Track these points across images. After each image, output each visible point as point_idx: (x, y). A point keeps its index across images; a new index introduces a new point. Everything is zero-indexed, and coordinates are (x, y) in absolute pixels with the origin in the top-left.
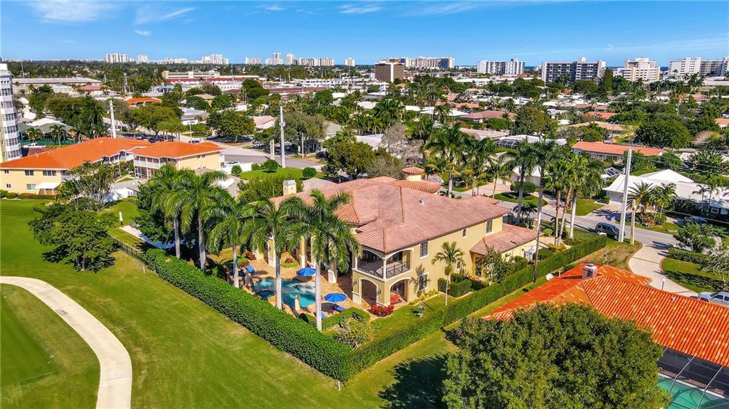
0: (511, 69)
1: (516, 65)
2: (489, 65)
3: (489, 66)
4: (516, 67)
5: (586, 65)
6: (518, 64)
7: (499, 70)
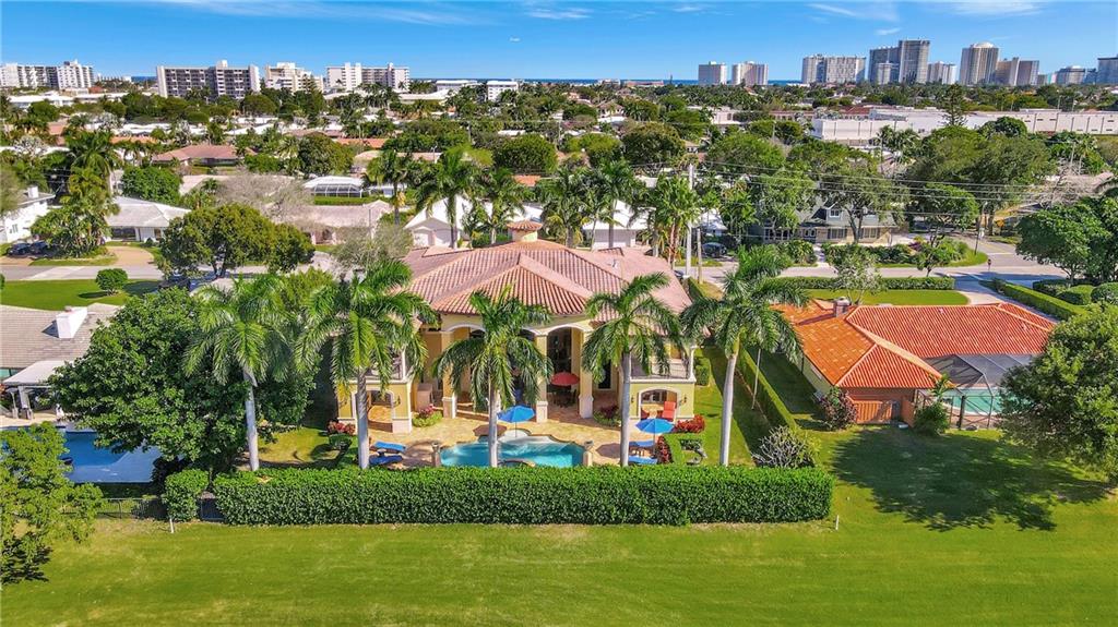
0: (70, 79)
1: (77, 72)
2: (23, 71)
3: (24, 74)
4: (78, 77)
5: (231, 71)
6: (81, 70)
7: (45, 80)
